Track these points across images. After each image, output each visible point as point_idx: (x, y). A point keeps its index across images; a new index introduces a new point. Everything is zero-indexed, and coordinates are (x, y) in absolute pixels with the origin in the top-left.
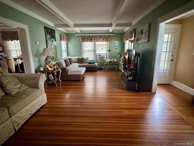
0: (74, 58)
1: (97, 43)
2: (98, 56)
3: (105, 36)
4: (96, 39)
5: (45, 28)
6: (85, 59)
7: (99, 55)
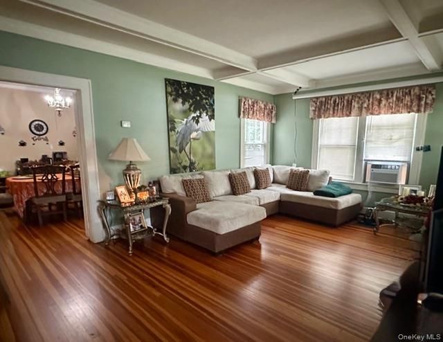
0: (282, 170)
1: (371, 120)
2: (369, 166)
3: (406, 88)
4: (365, 105)
5: (169, 82)
6: (314, 177)
7: (374, 166)
